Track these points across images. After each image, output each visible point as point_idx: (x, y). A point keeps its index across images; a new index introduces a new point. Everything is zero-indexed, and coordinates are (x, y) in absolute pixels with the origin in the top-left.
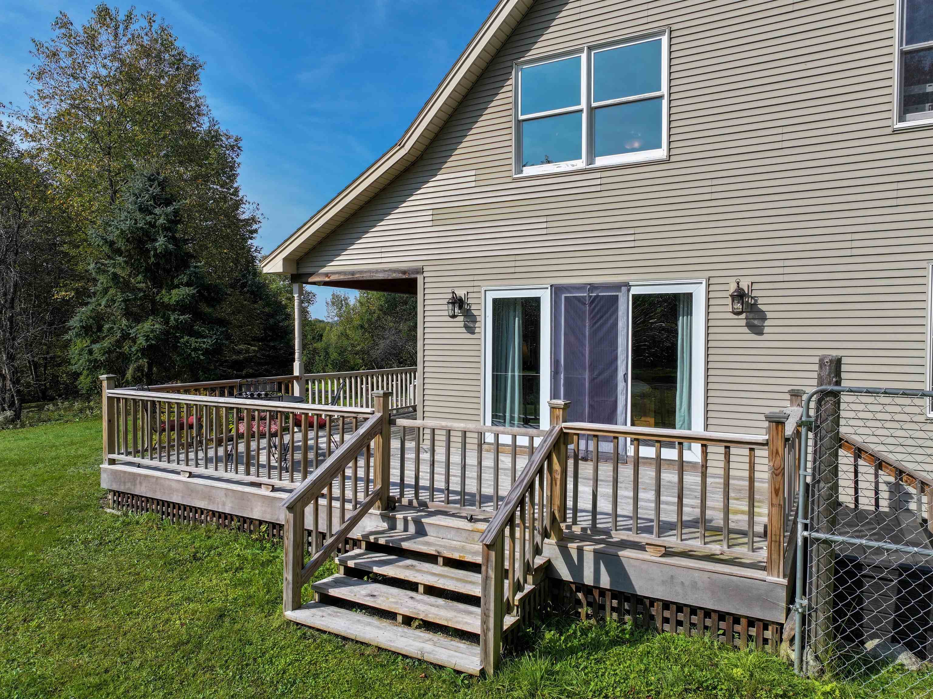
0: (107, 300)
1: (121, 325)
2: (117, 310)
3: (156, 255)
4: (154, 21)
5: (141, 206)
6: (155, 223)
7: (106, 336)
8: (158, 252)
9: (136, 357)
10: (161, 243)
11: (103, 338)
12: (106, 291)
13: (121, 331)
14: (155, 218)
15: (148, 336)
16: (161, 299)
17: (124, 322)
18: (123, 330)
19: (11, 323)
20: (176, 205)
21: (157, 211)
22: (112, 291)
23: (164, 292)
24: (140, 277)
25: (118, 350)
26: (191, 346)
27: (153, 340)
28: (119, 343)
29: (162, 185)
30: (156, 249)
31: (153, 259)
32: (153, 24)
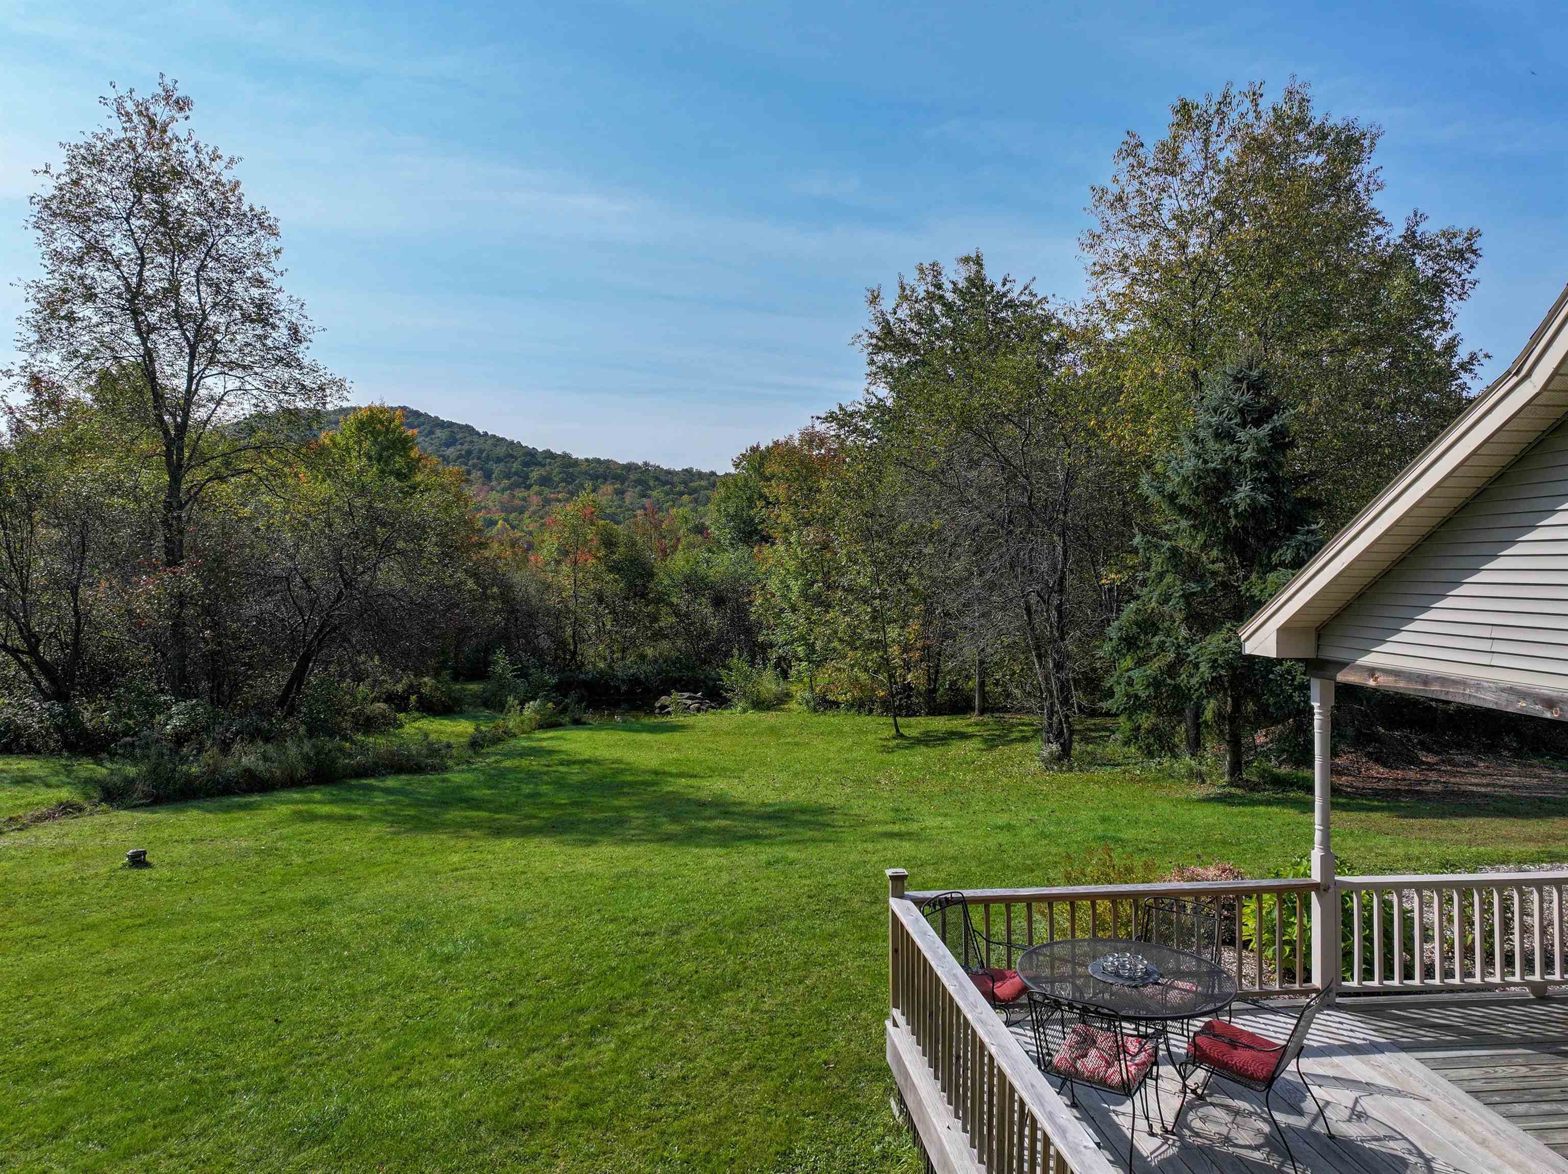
0: (1160, 595)
1: (1177, 638)
2: (1175, 610)
3: (1237, 516)
4: (1261, 95)
5: (1217, 429)
6: (1238, 456)
7: (1155, 655)
8: (1240, 510)
9: (1197, 694)
10: (1242, 495)
11: (1151, 658)
12: (1161, 576)
13: (1177, 648)
14: (1238, 449)
15: (1216, 660)
16: (1248, 590)
17: (1184, 632)
18: (1179, 646)
19: (1060, 613)
20: (1277, 420)
21: (1242, 435)
22: (1169, 579)
23: (1254, 577)
24: (1215, 553)
25: (1169, 681)
26: (1293, 679)
27: (1222, 668)
28: (1172, 670)
29: (1256, 387)
30: (1237, 506)
31: (1234, 522)
32: (1260, 101)
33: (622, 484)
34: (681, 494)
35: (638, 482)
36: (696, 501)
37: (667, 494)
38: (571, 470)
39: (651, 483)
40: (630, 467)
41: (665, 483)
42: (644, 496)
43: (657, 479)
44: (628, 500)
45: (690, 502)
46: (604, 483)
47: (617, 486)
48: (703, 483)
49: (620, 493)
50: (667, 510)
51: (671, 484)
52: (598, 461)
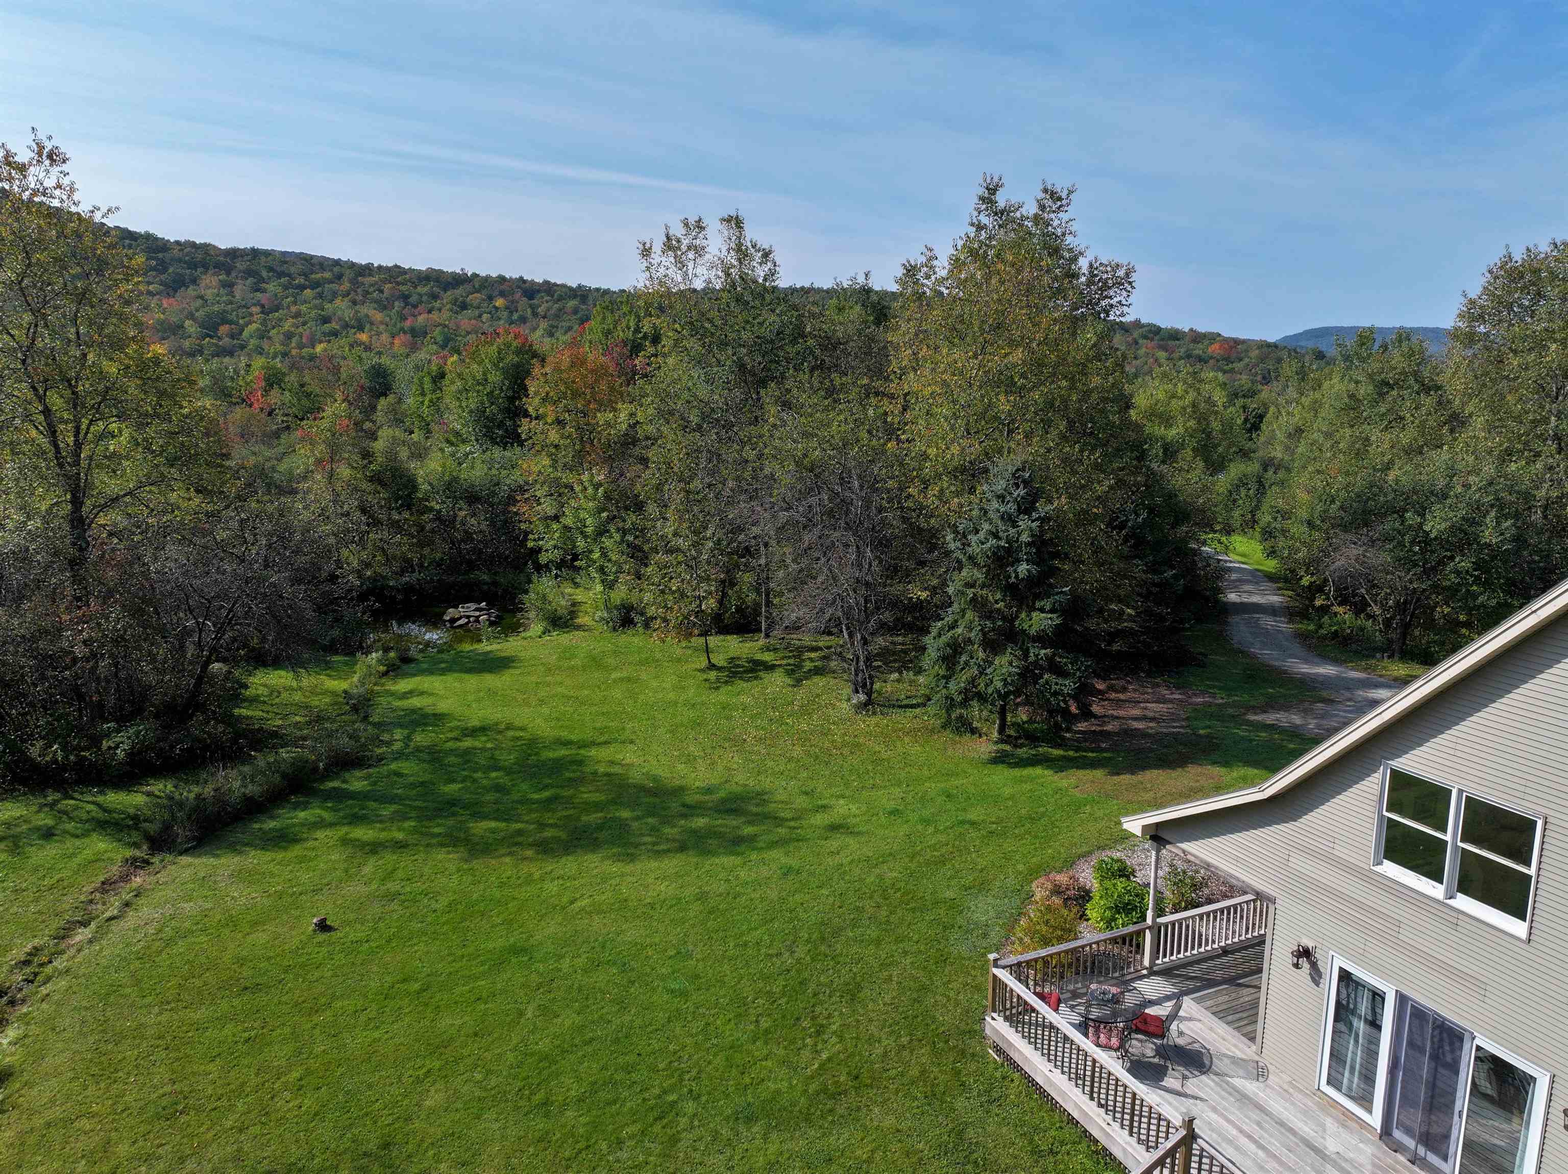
33: (228, 273)
34: (302, 288)
35: (249, 273)
36: (320, 296)
37: (286, 288)
38: (160, 255)
39: (264, 274)
40: (234, 253)
41: (280, 275)
42: (257, 290)
43: (271, 269)
44: (238, 295)
45: (315, 298)
46: (205, 273)
47: (223, 277)
48: (327, 275)
49: (229, 285)
50: (288, 307)
51: (289, 275)
52: (193, 245)
